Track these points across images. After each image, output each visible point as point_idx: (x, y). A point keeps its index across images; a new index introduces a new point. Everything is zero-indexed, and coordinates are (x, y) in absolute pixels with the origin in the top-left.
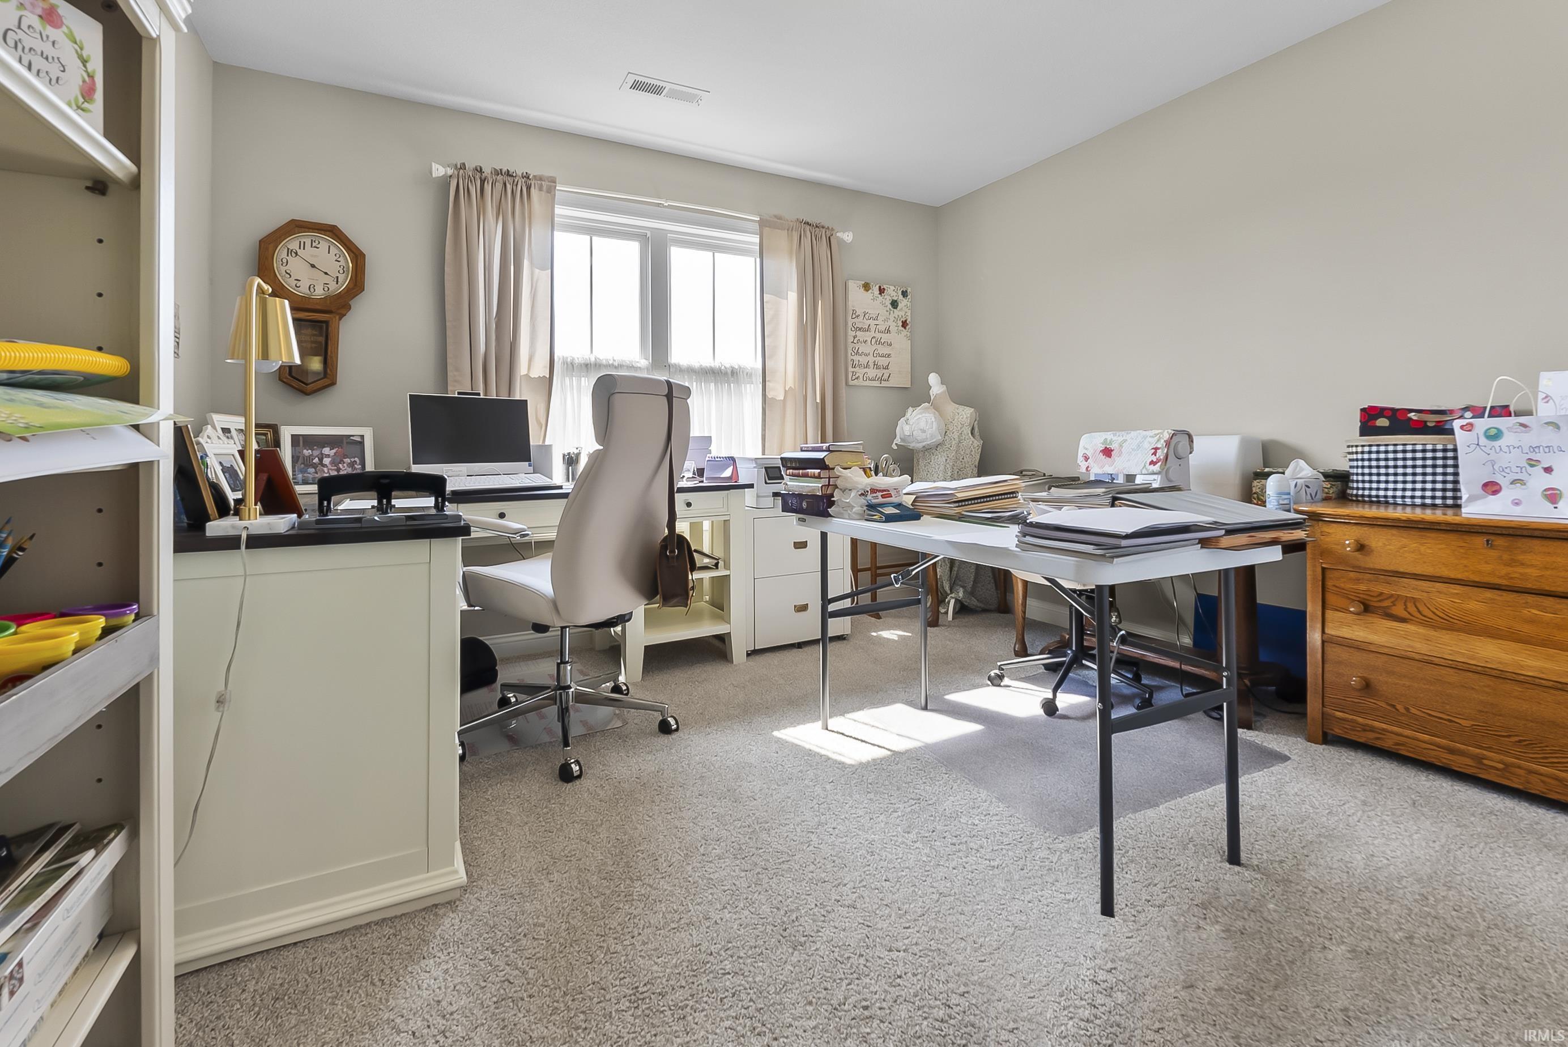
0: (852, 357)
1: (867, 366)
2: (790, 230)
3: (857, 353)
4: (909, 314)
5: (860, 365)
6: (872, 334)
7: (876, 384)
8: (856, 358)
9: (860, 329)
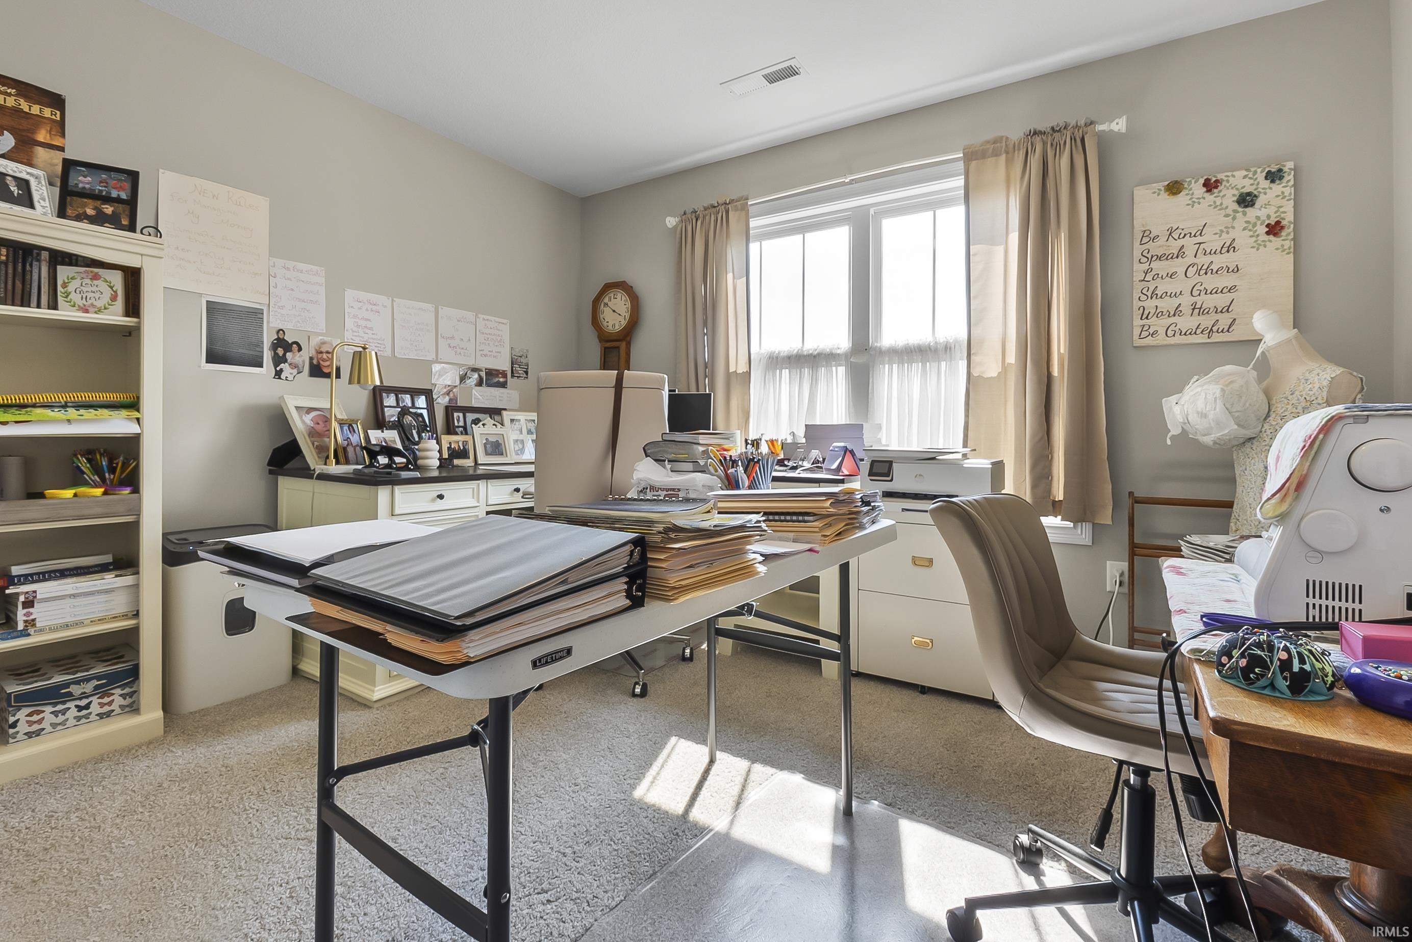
0: (1141, 304)
1: (1177, 312)
2: (1010, 152)
3: (1154, 295)
4: (1289, 207)
5: (1159, 314)
6: (1190, 259)
7: (1201, 339)
8: (1150, 304)
9: (1159, 258)
